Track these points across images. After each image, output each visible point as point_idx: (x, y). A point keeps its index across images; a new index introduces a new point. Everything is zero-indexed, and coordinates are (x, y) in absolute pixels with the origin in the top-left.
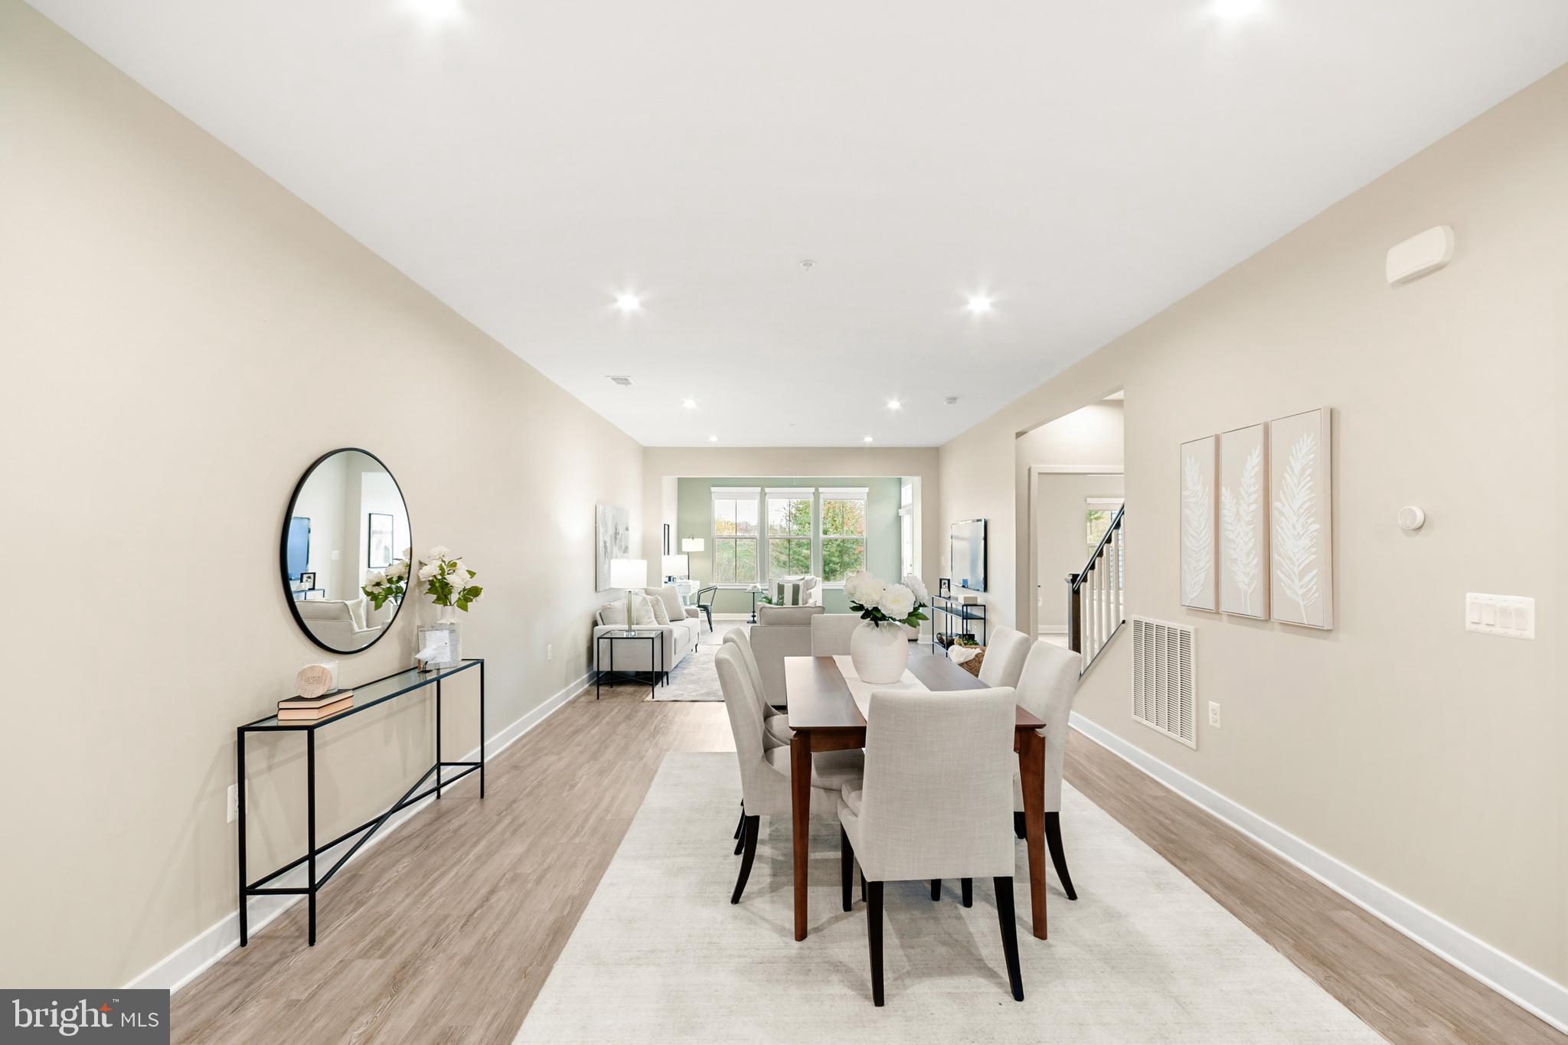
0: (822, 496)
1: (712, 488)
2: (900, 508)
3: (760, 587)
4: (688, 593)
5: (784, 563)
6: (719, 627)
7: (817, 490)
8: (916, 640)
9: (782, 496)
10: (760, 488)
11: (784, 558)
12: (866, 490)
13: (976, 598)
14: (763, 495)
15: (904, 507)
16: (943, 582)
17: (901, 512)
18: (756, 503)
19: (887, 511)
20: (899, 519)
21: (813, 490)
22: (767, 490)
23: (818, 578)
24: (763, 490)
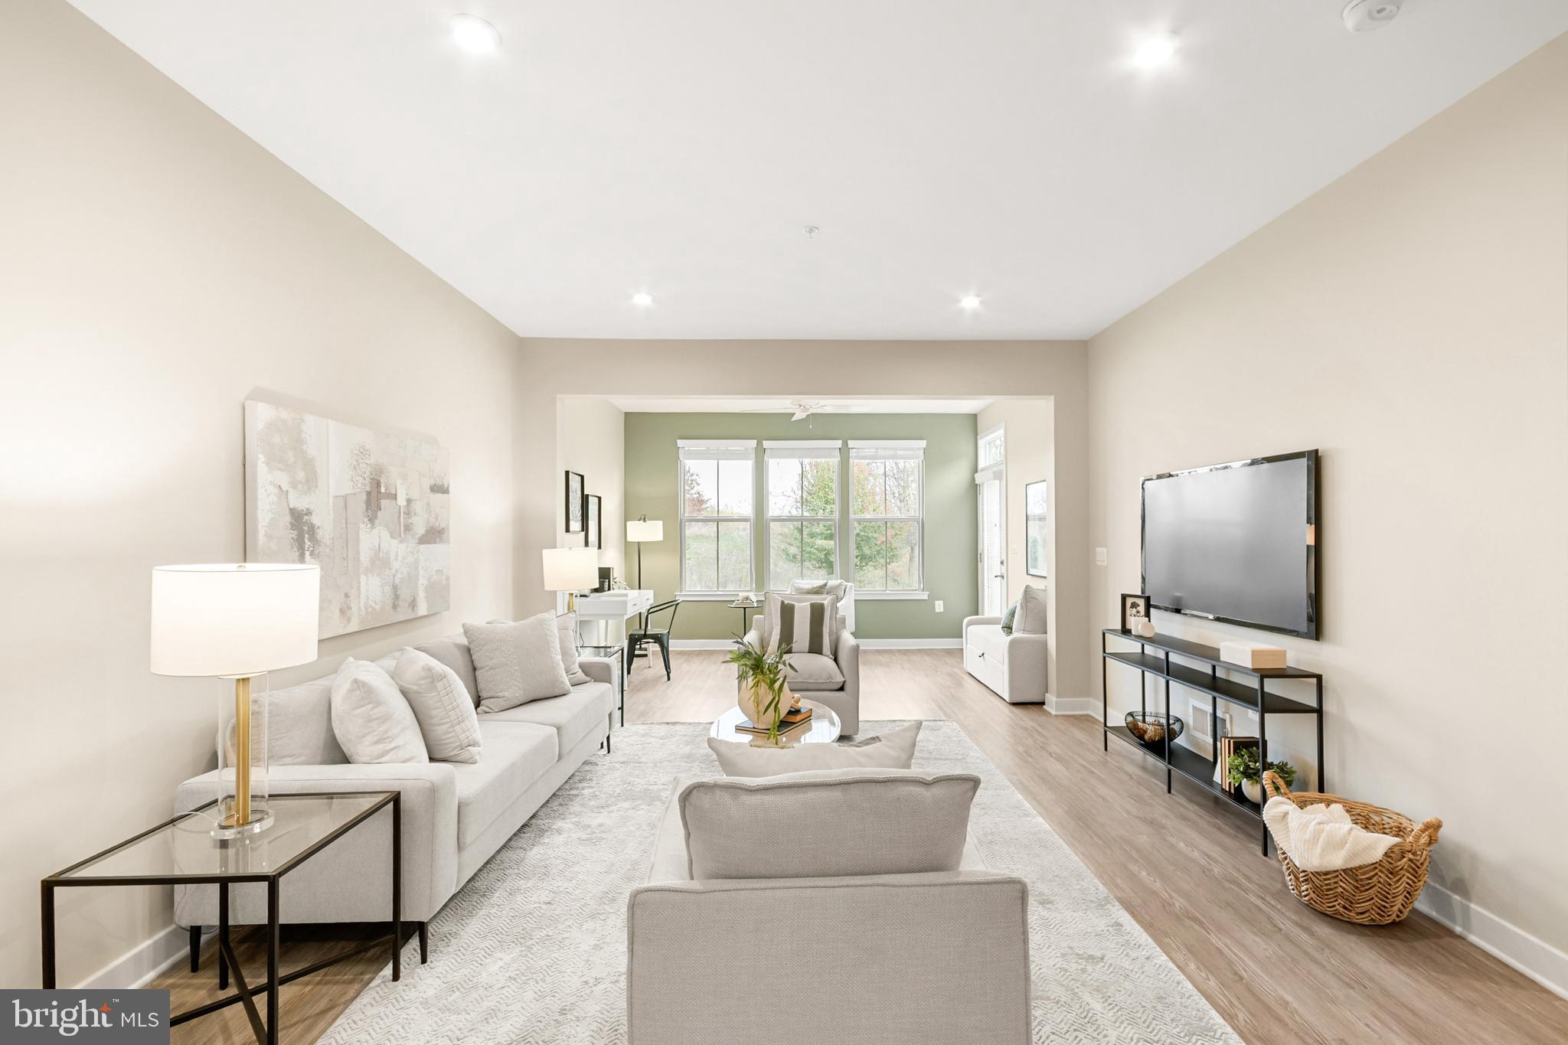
0: (853, 453)
1: (678, 441)
2: (977, 472)
3: (754, 599)
4: (622, 615)
5: (794, 557)
6: (685, 667)
7: (845, 444)
8: (1043, 703)
9: (790, 453)
10: (756, 441)
11: (793, 550)
12: (923, 443)
13: (1283, 653)
14: (760, 452)
15: (982, 470)
16: (1129, 601)
17: (979, 478)
18: (749, 465)
19: (955, 478)
20: (974, 489)
21: (839, 443)
22: (766, 444)
23: (849, 584)
24: (760, 444)
